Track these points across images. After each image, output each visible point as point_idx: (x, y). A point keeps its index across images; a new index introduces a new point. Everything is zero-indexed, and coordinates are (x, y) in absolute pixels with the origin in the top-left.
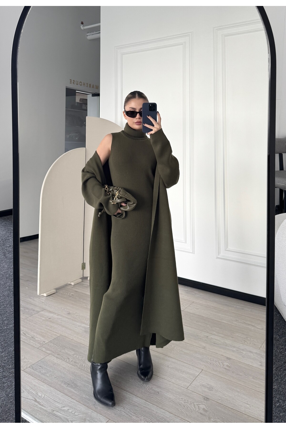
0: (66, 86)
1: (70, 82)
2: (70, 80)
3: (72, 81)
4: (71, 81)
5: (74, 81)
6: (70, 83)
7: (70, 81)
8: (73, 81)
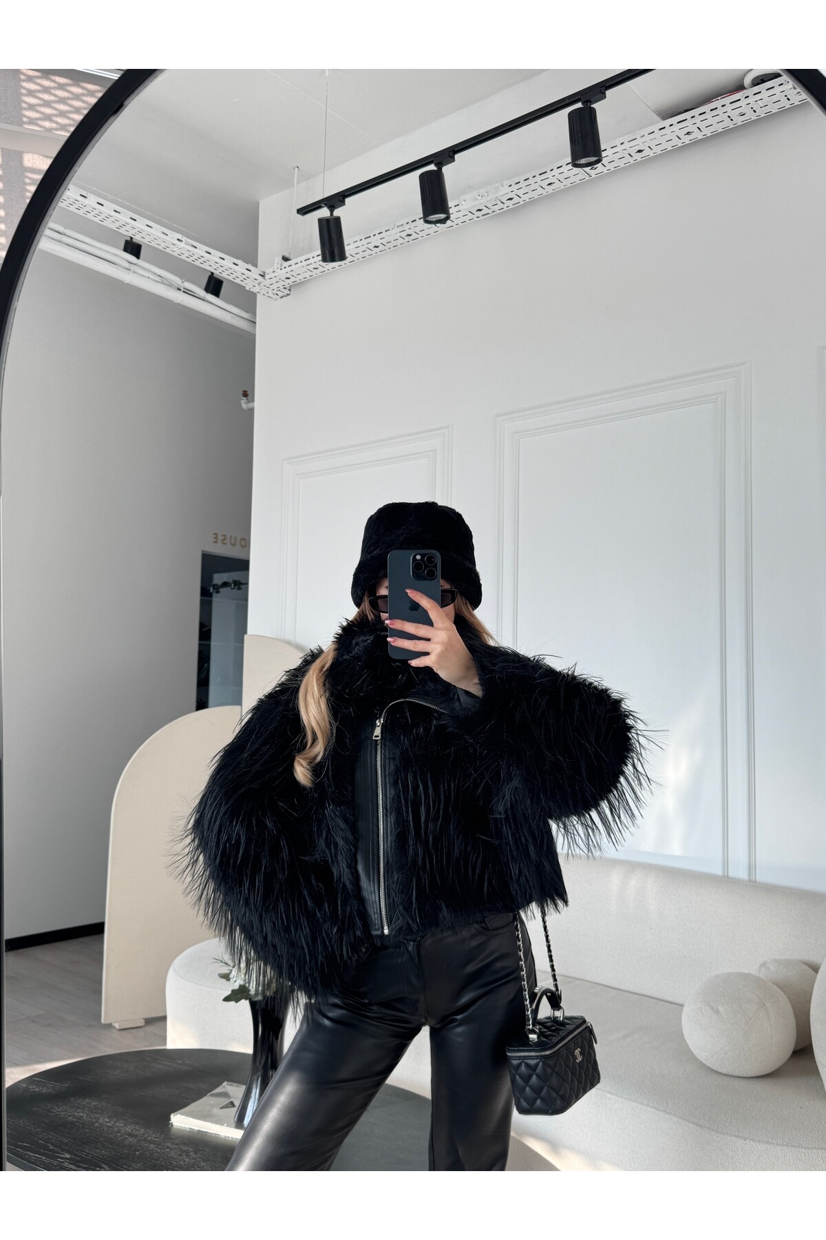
0: (203, 551)
1: (215, 540)
2: (216, 534)
3: (220, 538)
4: (215, 536)
5: (223, 538)
6: (214, 542)
7: (215, 538)
8: (224, 536)
